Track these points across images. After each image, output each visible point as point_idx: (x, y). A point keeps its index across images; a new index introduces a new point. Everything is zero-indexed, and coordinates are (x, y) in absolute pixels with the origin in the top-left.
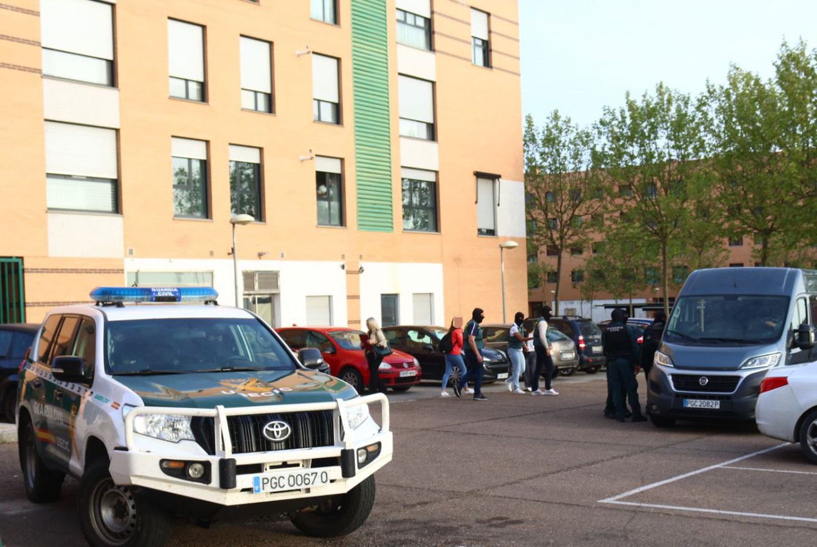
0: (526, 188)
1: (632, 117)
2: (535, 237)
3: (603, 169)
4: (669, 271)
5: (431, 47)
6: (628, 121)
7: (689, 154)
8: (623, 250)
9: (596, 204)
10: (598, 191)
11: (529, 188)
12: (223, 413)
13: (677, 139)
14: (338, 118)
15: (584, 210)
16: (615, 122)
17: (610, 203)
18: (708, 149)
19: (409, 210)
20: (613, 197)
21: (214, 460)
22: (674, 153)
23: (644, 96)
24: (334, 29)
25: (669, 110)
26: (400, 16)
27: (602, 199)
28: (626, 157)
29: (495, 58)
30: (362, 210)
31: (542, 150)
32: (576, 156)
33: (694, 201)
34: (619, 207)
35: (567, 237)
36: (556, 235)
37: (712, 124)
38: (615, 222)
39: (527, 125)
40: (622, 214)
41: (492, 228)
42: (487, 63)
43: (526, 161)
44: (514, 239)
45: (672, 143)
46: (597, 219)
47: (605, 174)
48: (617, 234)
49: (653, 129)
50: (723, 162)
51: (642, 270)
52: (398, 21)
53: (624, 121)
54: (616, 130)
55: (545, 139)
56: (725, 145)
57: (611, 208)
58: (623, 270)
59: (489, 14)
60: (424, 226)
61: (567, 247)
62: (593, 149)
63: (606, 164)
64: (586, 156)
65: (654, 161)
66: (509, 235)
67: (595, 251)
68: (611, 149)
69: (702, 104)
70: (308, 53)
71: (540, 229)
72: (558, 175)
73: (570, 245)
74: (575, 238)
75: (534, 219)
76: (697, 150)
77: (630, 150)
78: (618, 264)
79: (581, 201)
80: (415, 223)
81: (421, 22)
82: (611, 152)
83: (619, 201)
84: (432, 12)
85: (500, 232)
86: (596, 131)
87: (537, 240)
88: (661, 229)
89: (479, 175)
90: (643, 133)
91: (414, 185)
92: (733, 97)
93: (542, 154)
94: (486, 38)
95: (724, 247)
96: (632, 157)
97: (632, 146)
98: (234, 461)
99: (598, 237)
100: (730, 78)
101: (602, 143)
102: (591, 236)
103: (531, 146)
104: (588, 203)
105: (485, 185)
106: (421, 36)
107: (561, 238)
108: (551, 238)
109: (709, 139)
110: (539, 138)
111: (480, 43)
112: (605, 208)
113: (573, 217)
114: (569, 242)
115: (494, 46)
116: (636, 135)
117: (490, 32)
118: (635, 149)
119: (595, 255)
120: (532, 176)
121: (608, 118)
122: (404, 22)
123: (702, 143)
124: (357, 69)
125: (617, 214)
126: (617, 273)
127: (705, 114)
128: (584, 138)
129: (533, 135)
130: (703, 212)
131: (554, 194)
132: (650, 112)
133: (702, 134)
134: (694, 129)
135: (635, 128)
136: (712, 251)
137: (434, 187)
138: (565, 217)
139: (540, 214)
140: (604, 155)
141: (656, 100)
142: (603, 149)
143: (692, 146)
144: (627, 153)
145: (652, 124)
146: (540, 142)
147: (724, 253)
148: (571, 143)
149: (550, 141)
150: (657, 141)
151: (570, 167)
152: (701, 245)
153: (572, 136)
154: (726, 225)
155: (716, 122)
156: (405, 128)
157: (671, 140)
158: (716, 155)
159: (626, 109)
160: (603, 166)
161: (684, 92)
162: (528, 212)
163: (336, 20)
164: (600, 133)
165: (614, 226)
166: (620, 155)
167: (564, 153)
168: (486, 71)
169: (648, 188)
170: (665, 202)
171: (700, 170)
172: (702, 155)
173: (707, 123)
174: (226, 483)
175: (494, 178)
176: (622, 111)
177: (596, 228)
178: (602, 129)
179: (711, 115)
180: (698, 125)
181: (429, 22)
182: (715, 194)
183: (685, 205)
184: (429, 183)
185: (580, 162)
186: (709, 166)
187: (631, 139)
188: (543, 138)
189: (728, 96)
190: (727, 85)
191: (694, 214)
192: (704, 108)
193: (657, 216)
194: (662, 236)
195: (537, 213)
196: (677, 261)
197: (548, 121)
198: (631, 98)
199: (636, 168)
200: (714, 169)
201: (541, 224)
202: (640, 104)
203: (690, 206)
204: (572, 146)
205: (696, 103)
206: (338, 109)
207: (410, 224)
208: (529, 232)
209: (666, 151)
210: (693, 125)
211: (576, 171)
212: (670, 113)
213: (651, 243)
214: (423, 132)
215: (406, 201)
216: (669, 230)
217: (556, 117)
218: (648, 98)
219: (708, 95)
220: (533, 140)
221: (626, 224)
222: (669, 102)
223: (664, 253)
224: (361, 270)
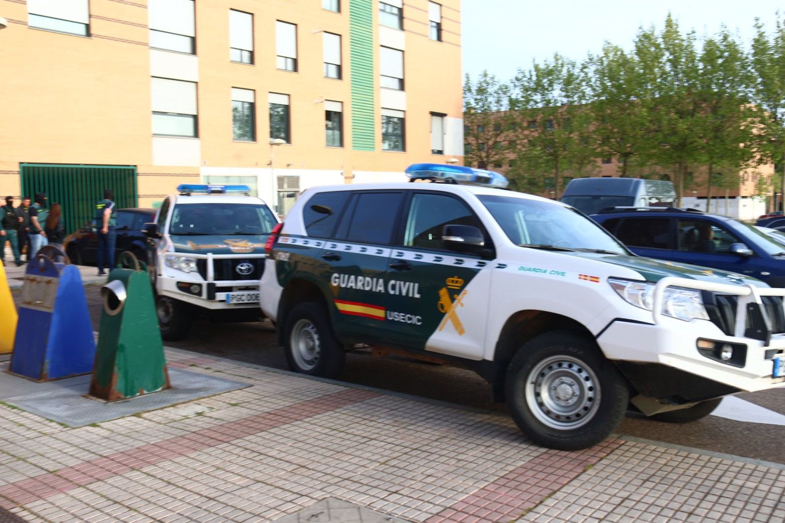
0: (464, 122)
1: (537, 76)
2: (470, 155)
3: (516, 111)
4: (560, 180)
5: (402, 27)
6: (534, 78)
7: (575, 101)
8: (529, 166)
9: (511, 134)
10: (513, 125)
11: (467, 123)
12: (210, 257)
13: (567, 91)
14: (340, 76)
15: (503, 139)
16: (525, 79)
17: (521, 133)
18: (587, 98)
19: (386, 136)
20: (523, 129)
21: (204, 283)
22: (565, 100)
23: (545, 61)
24: (338, 15)
25: (562, 71)
26: (381, 6)
27: (515, 131)
28: (532, 103)
29: (444, 35)
30: (355, 137)
31: (475, 97)
32: (498, 101)
33: (577, 133)
34: (526, 136)
35: (491, 156)
36: (484, 154)
37: (590, 81)
38: (524, 146)
39: (466, 80)
40: (529, 141)
41: (440, 149)
42: (439, 38)
43: (465, 104)
44: (455, 157)
45: (564, 94)
46: (512, 144)
47: (518, 114)
48: (524, 155)
49: (551, 84)
50: (598, 107)
51: (542, 179)
52: (381, 10)
53: (530, 79)
54: (526, 84)
55: (478, 90)
56: (598, 96)
57: (521, 137)
58: (529, 179)
59: (441, 5)
60: (395, 147)
61: (491, 163)
62: (510, 97)
63: (519, 107)
64: (505, 102)
65: (551, 105)
66: (452, 154)
67: (510, 166)
68: (522, 97)
69: (584, 67)
70: (320, 32)
71: (473, 150)
72: (486, 113)
73: (494, 161)
74: (497, 157)
75: (469, 144)
76: (580, 98)
77: (535, 98)
78: (526, 175)
79: (502, 132)
80: (390, 145)
81: (395, 11)
82: (523, 99)
83: (526, 132)
84: (403, 4)
85: (446, 152)
86: (512, 85)
87: (471, 158)
88: (555, 152)
89: (433, 114)
90: (543, 87)
91: (389, 119)
92: (606, 63)
93: (476, 99)
94: (438, 21)
95: (598, 164)
96: (536, 103)
97: (536, 95)
98: (214, 284)
99: (512, 156)
100: (604, 49)
101: (516, 93)
102: (507, 155)
103: (468, 94)
104: (506, 133)
105: (437, 119)
106: (395, 20)
107: (487, 156)
108: (480, 157)
109: (589, 91)
110: (474, 89)
111: (434, 24)
112: (517, 136)
113: (496, 142)
114: (493, 159)
115: (444, 27)
116: (539, 87)
117: (441, 17)
118: (538, 97)
119: (510, 168)
120: (468, 114)
121: (520, 76)
122: (383, 11)
123: (584, 93)
124: (353, 42)
125: (526, 141)
126: (525, 181)
127: (586, 74)
128: (504, 89)
129: (469, 87)
130: (585, 140)
131: (483, 127)
132: (550, 73)
133: (583, 88)
134: (579, 84)
135: (538, 83)
136: (589, 167)
137: (402, 121)
138: (490, 143)
139: (473, 140)
140: (517, 101)
141: (553, 64)
142: (517, 96)
143: (576, 96)
144: (532, 100)
145: (549, 80)
146: (474, 91)
147: (598, 169)
148: (495, 92)
149: (481, 91)
150: (553, 92)
151: (494, 109)
152: (581, 164)
153: (496, 88)
154: (599, 150)
155: (593, 80)
156: (384, 82)
157: (563, 91)
158: (593, 103)
159: (533, 69)
160: (516, 109)
161: (573, 59)
162: (465, 139)
163: (339, 10)
164: (515, 86)
165: (524, 149)
166: (528, 102)
167: (490, 99)
168: (439, 43)
169: (548, 123)
170: (558, 133)
171: (582, 112)
172: (584, 102)
173: (588, 81)
174: (211, 297)
175: (442, 115)
176: (530, 71)
177: (511, 150)
178: (517, 83)
179: (591, 74)
180: (582, 81)
181: (401, 10)
182: (592, 128)
183: (572, 135)
184: (399, 119)
185: (501, 106)
186: (588, 109)
187: (535, 90)
188: (477, 88)
189: (602, 63)
190: (602, 54)
191: (577, 141)
192: (585, 70)
193: (552, 143)
194: (555, 156)
195: (471, 140)
196: (567, 173)
197: (480, 77)
198: (537, 63)
199: (539, 109)
200: (592, 112)
201: (473, 147)
202: (542, 66)
203: (575, 136)
204: (496, 95)
205: (581, 66)
206: (339, 68)
207: (386, 146)
208: (466, 152)
209: (559, 99)
210: (578, 81)
211: (498, 112)
212: (562, 73)
213: (547, 161)
214: (396, 84)
215: (384, 130)
216: (559, 153)
217: (485, 75)
218: (547, 63)
219: (588, 61)
220: (469, 90)
221: (532, 148)
222: (562, 65)
223: (556, 168)
224: (353, 177)
